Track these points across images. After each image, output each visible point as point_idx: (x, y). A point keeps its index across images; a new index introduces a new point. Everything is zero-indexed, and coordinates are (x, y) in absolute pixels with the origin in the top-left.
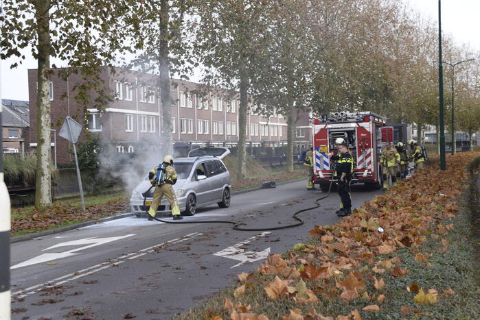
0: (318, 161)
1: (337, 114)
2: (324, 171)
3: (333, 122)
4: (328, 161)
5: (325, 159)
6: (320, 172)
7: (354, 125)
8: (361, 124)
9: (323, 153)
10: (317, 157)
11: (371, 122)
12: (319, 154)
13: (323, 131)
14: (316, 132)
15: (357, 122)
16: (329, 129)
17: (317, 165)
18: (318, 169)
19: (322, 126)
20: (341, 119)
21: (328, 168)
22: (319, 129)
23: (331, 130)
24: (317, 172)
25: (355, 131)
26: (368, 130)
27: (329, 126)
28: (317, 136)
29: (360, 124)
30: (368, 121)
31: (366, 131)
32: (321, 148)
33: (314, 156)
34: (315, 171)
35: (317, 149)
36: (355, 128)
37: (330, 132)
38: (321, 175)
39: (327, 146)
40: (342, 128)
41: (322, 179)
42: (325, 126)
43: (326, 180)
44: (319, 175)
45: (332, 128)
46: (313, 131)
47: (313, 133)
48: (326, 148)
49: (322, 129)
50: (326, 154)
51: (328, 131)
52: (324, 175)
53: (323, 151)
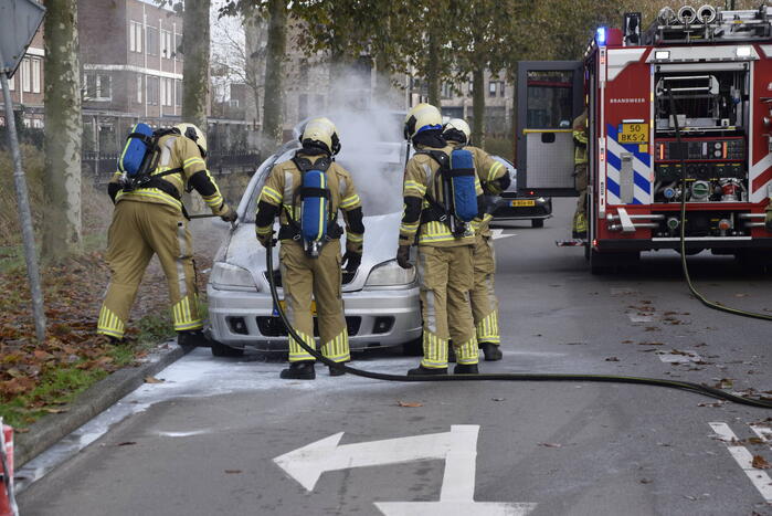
0: (614, 175)
2: (633, 207)
3: (672, 38)
4: (647, 173)
5: (638, 165)
6: (622, 212)
7: (745, 52)
8: (770, 52)
9: (633, 148)
10: (611, 159)
12: (618, 151)
13: (635, 71)
14: (613, 74)
15: (756, 44)
16: (658, 63)
17: (613, 187)
18: (613, 200)
19: (636, 54)
20: (696, 32)
21: (647, 199)
22: (624, 62)
23: (664, 68)
24: (612, 209)
25: (743, 74)
27: (662, 55)
28: (615, 87)
29: (765, 48)
32: (626, 130)
33: (602, 157)
34: (602, 209)
35: (613, 132)
36: (746, 61)
37: (659, 75)
38: (626, 221)
39: (647, 122)
40: (702, 61)
41: (629, 234)
42: (646, 55)
43: (640, 237)
44: (618, 221)
45: (666, 62)
46: (602, 68)
47: (602, 79)
48: (643, 130)
49: (632, 66)
50: (643, 149)
51: (653, 69)
52: (634, 221)
53: (632, 141)
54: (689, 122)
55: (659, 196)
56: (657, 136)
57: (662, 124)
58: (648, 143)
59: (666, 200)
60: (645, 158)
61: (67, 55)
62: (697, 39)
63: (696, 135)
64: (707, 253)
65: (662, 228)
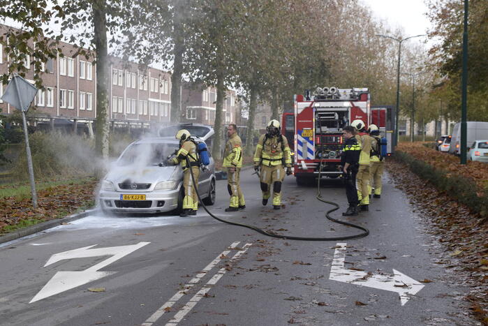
0: (300, 148)
1: (326, 90)
2: (307, 160)
3: (321, 98)
4: (312, 148)
5: (309, 145)
6: (303, 162)
7: (347, 104)
8: (356, 104)
9: (307, 139)
10: (299, 142)
11: (369, 101)
12: (302, 140)
13: (308, 111)
14: (300, 111)
15: (351, 101)
16: (315, 108)
17: (300, 153)
18: (300, 158)
19: (307, 104)
20: (329, 97)
21: (312, 157)
22: (303, 107)
23: (318, 110)
24: (299, 161)
25: (347, 112)
26: (365, 111)
27: (317, 105)
28: (300, 116)
29: (354, 103)
30: (366, 100)
31: (362, 112)
32: (304, 132)
34: (296, 161)
35: (300, 132)
36: (348, 108)
37: (316, 112)
38: (304, 165)
39: (312, 129)
40: (332, 107)
41: (305, 170)
42: (312, 104)
43: (310, 172)
44: (301, 166)
45: (319, 107)
46: (296, 110)
47: (296, 113)
48: (311, 132)
49: (306, 109)
50: (311, 139)
51: (314, 110)
52: (307, 165)
53: (307, 136)
54: (328, 129)
55: (317, 157)
56: (316, 134)
57: (318, 130)
58: (312, 137)
59: (319, 158)
60: (311, 142)
61: (104, 104)
62: (330, 99)
63: (330, 134)
64: (324, 177)
65: (317, 168)
